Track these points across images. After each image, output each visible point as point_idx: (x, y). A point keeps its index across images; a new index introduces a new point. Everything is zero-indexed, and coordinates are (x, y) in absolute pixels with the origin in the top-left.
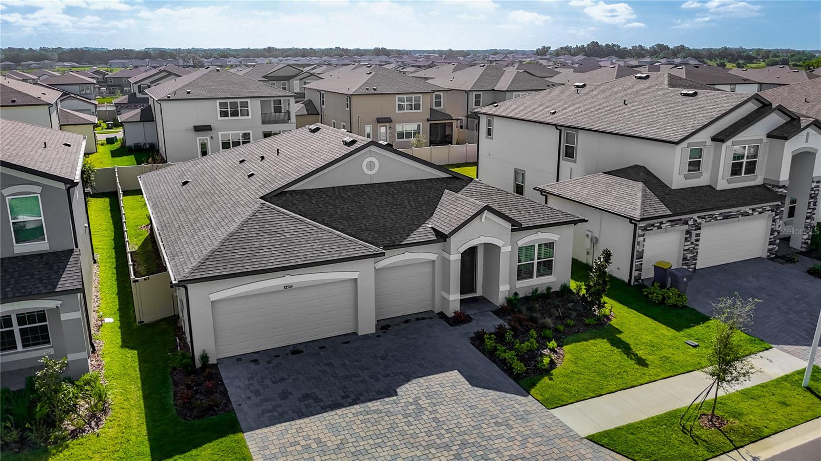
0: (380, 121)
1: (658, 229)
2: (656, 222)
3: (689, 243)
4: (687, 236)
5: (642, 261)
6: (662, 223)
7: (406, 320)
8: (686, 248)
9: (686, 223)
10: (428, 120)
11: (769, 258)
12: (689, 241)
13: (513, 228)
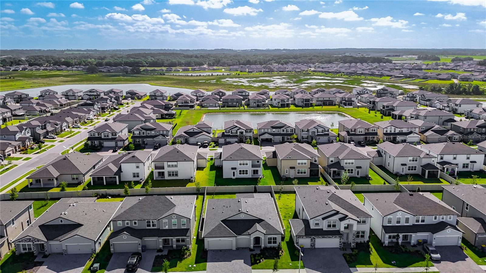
0: (291, 168)
3: (312, 242)
5: (298, 244)
6: (303, 237)
7: (243, 248)
9: (311, 237)
10: (309, 168)
11: (340, 249)
13: (265, 234)
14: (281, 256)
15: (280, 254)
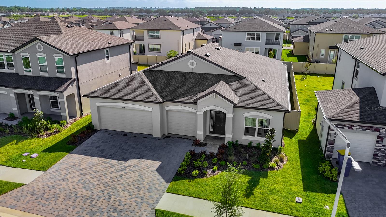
0: (331, 48)
1: (348, 129)
2: (348, 125)
3: (381, 145)
4: (378, 140)
5: (333, 146)
6: (353, 126)
8: (378, 148)
9: (378, 130)
12: (380, 144)
13: (235, 106)
14: (272, 168)
15: (272, 164)
